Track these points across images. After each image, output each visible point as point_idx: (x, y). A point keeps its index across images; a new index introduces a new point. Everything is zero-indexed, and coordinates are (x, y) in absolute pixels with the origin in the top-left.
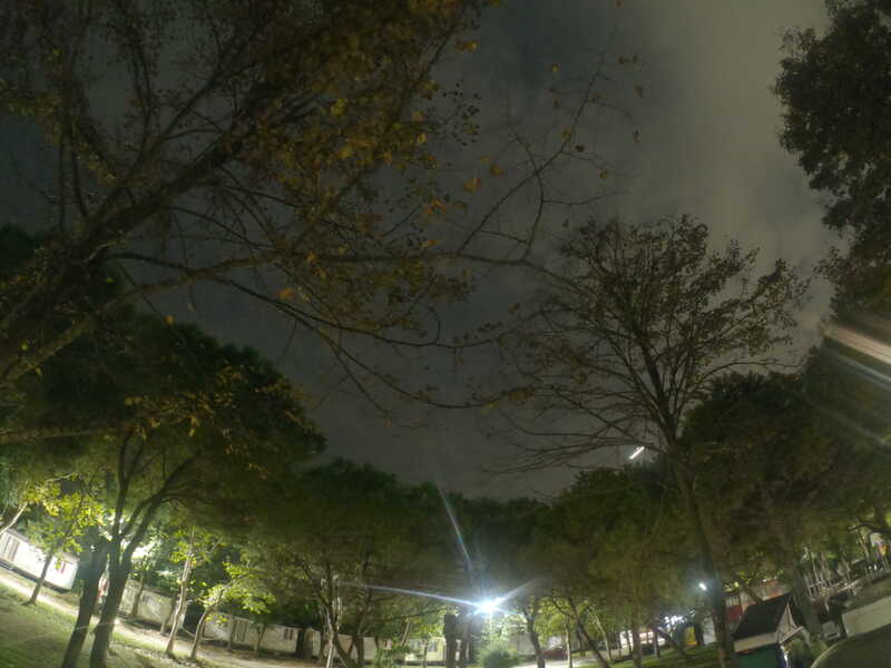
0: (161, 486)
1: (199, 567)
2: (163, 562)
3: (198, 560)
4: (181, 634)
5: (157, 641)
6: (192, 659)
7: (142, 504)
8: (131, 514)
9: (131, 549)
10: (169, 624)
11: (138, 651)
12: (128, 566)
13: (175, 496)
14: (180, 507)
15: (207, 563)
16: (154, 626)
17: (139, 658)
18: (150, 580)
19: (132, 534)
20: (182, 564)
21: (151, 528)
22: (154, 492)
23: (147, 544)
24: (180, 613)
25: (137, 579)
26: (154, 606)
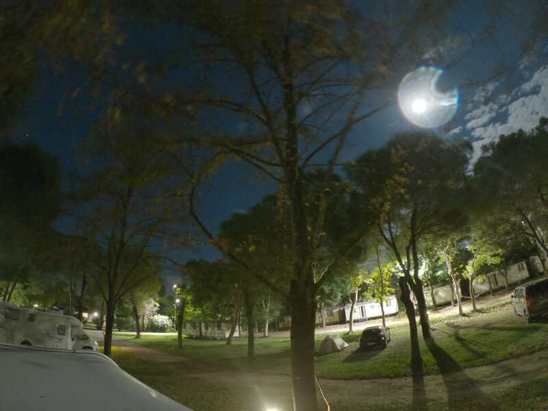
0: (410, 233)
1: (454, 259)
2: (434, 269)
3: (452, 256)
4: (463, 300)
5: (453, 311)
6: (475, 310)
7: (408, 249)
8: (406, 257)
9: (416, 273)
10: (455, 298)
11: (446, 321)
12: (419, 282)
13: (420, 234)
14: (427, 236)
15: (456, 254)
16: (448, 304)
17: (448, 325)
18: (435, 282)
19: (412, 266)
20: (445, 263)
21: (419, 256)
22: (409, 238)
23: (422, 265)
24: (457, 289)
25: (427, 286)
26: (442, 294)
